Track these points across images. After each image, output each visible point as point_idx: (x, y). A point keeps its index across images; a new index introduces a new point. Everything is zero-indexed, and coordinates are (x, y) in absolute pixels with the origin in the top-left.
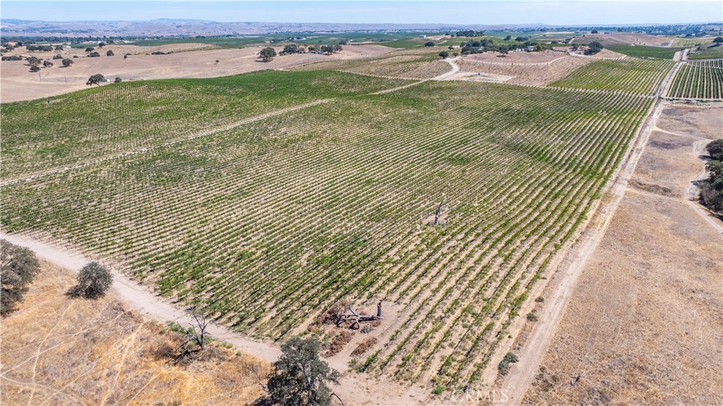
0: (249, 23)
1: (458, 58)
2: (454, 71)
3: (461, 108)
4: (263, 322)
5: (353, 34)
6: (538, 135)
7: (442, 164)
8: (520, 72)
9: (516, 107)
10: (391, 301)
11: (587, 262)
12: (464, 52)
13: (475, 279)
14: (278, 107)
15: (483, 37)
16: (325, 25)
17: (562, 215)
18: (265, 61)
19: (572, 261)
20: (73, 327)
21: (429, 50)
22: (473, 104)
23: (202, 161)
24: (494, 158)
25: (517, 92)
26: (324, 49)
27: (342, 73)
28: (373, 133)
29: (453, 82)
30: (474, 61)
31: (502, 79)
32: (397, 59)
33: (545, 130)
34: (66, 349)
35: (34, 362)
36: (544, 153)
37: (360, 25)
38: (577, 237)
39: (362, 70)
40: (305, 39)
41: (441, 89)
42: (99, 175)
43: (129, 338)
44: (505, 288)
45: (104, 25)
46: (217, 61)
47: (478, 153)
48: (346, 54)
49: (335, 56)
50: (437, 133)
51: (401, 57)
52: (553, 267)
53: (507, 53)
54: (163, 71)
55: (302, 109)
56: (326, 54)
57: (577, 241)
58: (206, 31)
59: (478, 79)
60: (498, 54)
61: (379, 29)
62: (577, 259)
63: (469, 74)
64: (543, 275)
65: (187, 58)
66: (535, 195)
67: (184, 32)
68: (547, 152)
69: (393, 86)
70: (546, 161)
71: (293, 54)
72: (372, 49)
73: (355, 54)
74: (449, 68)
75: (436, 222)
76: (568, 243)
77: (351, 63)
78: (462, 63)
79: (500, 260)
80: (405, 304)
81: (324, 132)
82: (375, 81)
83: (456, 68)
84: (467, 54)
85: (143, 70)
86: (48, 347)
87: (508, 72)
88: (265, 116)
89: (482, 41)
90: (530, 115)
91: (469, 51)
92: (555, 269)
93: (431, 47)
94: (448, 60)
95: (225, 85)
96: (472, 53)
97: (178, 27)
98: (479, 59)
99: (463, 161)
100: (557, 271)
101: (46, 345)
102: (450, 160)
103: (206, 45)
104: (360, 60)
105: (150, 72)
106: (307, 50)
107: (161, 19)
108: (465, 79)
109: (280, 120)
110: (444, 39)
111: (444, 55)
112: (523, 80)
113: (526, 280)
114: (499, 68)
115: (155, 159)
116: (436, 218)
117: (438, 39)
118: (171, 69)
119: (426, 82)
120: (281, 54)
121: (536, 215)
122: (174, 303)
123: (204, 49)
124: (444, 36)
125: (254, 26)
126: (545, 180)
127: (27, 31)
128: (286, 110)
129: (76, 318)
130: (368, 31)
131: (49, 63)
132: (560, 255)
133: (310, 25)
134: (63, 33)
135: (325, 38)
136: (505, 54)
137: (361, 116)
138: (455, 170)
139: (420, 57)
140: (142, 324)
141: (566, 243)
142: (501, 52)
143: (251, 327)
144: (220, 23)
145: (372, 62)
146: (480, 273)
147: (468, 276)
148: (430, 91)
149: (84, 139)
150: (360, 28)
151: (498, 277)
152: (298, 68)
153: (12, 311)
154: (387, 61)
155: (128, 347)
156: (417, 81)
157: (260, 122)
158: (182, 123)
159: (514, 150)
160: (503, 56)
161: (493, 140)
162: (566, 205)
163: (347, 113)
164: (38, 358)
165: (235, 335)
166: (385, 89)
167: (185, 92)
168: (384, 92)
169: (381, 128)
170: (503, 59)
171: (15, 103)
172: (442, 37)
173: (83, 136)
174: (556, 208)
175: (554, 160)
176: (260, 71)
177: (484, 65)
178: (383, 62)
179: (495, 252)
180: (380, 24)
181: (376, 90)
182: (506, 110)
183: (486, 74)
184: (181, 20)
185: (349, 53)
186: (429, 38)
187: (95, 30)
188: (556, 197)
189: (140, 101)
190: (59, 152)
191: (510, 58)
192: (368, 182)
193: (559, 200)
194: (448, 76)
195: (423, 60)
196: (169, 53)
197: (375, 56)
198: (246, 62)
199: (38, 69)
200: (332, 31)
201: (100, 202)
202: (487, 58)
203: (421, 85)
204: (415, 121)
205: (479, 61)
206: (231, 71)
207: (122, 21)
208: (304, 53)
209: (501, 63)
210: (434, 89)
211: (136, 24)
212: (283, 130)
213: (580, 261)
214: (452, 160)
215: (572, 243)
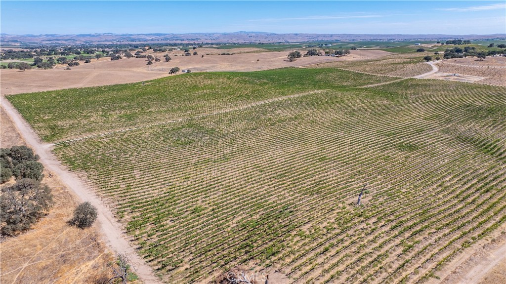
0: (296, 34)
1: (439, 61)
2: (434, 72)
3: (428, 102)
4: (179, 271)
5: (369, 42)
6: (492, 129)
7: (390, 149)
8: (494, 73)
9: (478, 103)
10: (284, 273)
11: (494, 268)
12: (446, 56)
13: (367, 267)
14: (284, 94)
15: (467, 45)
16: (350, 35)
17: (488, 210)
18: (291, 61)
19: (476, 264)
20: (58, 248)
21: (419, 54)
22: (440, 99)
23: (212, 132)
24: (439, 147)
25: (485, 91)
26: (337, 53)
27: (342, 71)
28: (346, 119)
29: (429, 80)
30: (453, 64)
31: (474, 79)
32: (390, 61)
33: (501, 126)
34: (44, 265)
35: (20, 271)
36: (492, 147)
37: (376, 35)
38: (495, 238)
39: (358, 69)
40: (330, 45)
41: (417, 85)
42: (143, 135)
43: (87, 264)
44: (393, 281)
45: (206, 36)
46: (258, 60)
47: (428, 142)
48: (352, 57)
49: (343, 58)
50: (399, 122)
51: (393, 59)
52: (452, 266)
53: (484, 58)
54: (224, 66)
55: (299, 97)
56: (337, 57)
57: (494, 241)
58: (267, 39)
59: (452, 79)
60: (476, 58)
61: (389, 38)
62: (484, 262)
63: (446, 74)
64: (438, 274)
65: (241, 58)
66: (467, 187)
67: (253, 40)
68: (495, 147)
69: (379, 81)
70: (492, 154)
71: (313, 56)
72: (374, 53)
73: (359, 57)
74: (430, 69)
75: (358, 203)
76: (483, 242)
77: (354, 64)
78: (442, 65)
79: (400, 250)
80: (294, 279)
81: (308, 115)
82: (366, 77)
83: (436, 69)
84: (448, 58)
85: (211, 65)
86: (34, 262)
87: (483, 73)
88: (270, 101)
89: (465, 48)
90: (490, 111)
91: (450, 56)
92: (453, 270)
93: (422, 53)
94: (430, 63)
95: (255, 77)
96: (452, 58)
97: (250, 37)
98: (458, 62)
99: (411, 148)
100: (454, 272)
101: (34, 260)
102: (401, 146)
103: (259, 49)
104: (361, 62)
105: (214, 67)
106: (323, 53)
107: (241, 32)
108: (441, 79)
109: (279, 105)
110: (435, 46)
111: (428, 59)
112: (494, 81)
113: (418, 276)
114: (474, 70)
115: (183, 127)
116: (359, 200)
117: (430, 46)
118: (228, 65)
119: (407, 80)
120: (305, 56)
121: (460, 206)
122: (132, 241)
123: (257, 52)
124: (436, 44)
125: (300, 36)
126: (483, 173)
127: (163, 40)
128: (287, 97)
129: (63, 242)
130: (380, 40)
131: (158, 60)
132: (465, 255)
133: (339, 35)
134: (182, 40)
135: (345, 45)
136: (483, 59)
137: (342, 104)
138: (400, 156)
139: (409, 60)
140: (102, 254)
141: (480, 242)
142: (478, 57)
143: (168, 274)
144: (277, 34)
145: (369, 63)
146: (375, 260)
147: (363, 262)
148: (407, 87)
149: (150, 110)
150: (375, 38)
151: (391, 267)
152: (313, 66)
153: (29, 229)
154: (381, 62)
155: (83, 271)
156: (400, 78)
157: (265, 105)
158: (214, 102)
159: (463, 141)
160: (481, 60)
161: (446, 131)
162: (496, 200)
163: (332, 101)
164: (23, 268)
165: (154, 278)
166: (372, 83)
167: (226, 81)
168: (369, 86)
169: (353, 115)
170: (480, 62)
171: (126, 85)
172: (433, 45)
173: (150, 107)
174: (483, 203)
175: (500, 154)
176: (285, 68)
177: (461, 67)
178: (378, 63)
179: (397, 241)
180: (391, 35)
181: (364, 84)
182: (469, 106)
183: (462, 75)
184: (253, 32)
185: (355, 56)
186: (423, 45)
187: (200, 39)
188: (487, 191)
189: (195, 86)
190: (130, 118)
191: (487, 62)
192: (322, 159)
193: (489, 195)
194: (427, 76)
195: (410, 63)
196: (232, 54)
197: (373, 58)
198: (278, 61)
199: (152, 63)
200: (354, 40)
201: (131, 155)
202: (465, 62)
203: (402, 82)
204: (384, 111)
205: (457, 64)
206: (265, 67)
207: (217, 33)
208: (321, 55)
209: (479, 66)
210: (412, 85)
211: (225, 35)
212: (278, 112)
213: (487, 264)
214: (401, 147)
215: (486, 242)
